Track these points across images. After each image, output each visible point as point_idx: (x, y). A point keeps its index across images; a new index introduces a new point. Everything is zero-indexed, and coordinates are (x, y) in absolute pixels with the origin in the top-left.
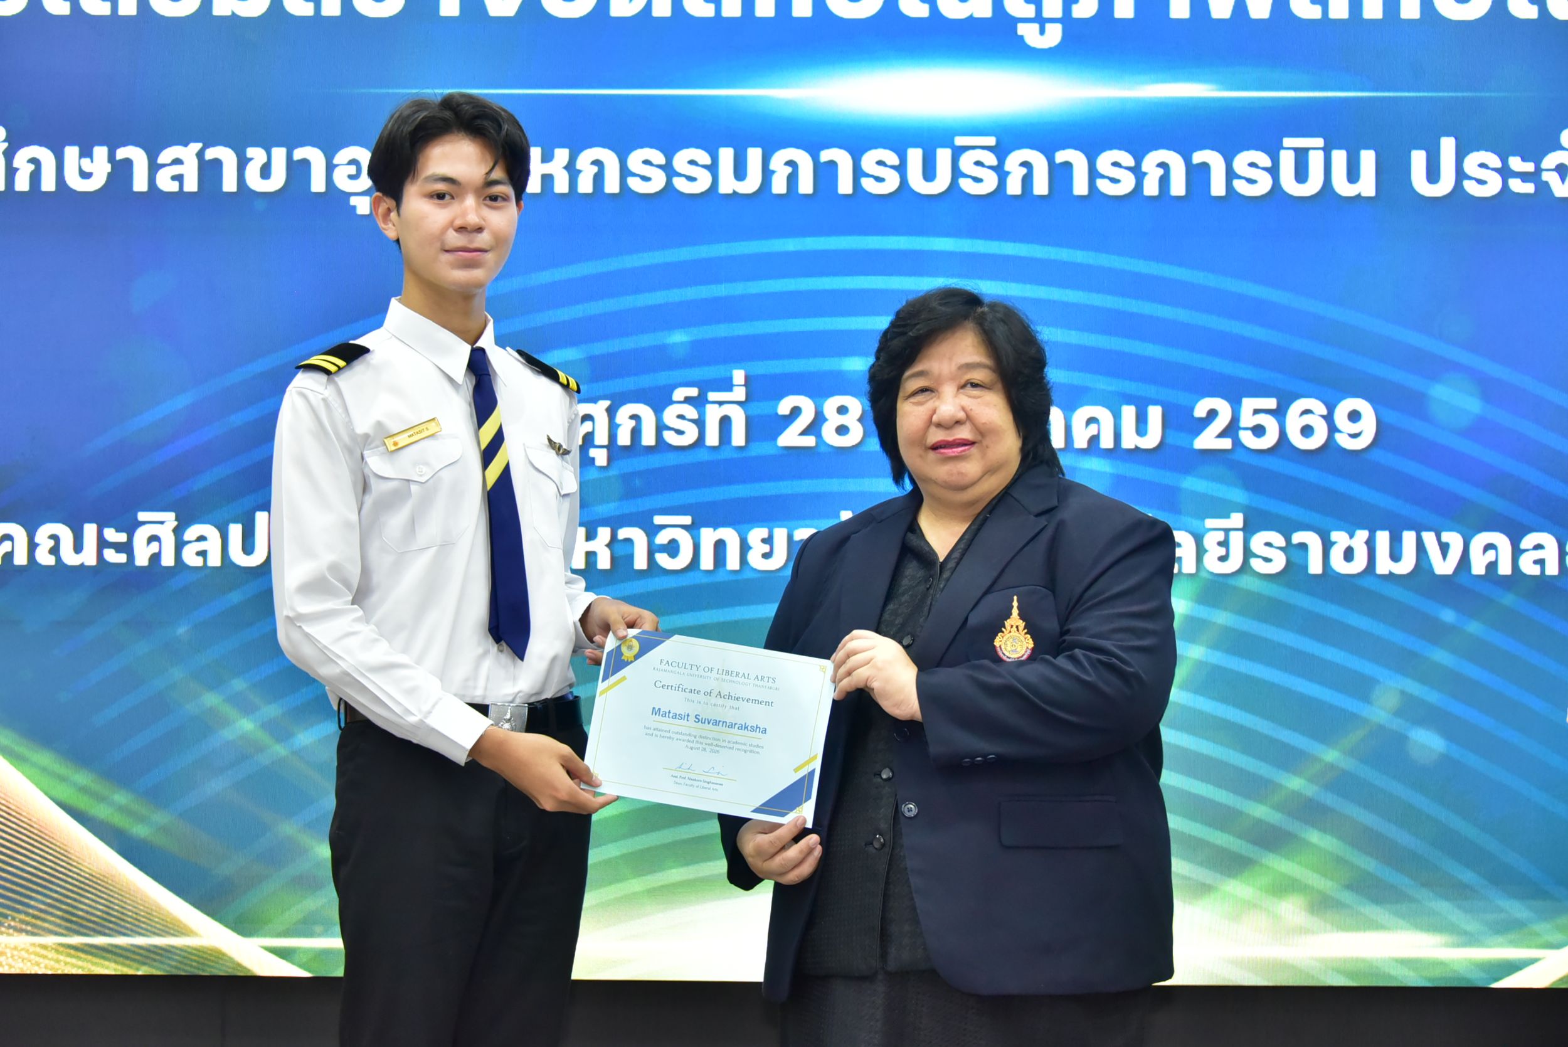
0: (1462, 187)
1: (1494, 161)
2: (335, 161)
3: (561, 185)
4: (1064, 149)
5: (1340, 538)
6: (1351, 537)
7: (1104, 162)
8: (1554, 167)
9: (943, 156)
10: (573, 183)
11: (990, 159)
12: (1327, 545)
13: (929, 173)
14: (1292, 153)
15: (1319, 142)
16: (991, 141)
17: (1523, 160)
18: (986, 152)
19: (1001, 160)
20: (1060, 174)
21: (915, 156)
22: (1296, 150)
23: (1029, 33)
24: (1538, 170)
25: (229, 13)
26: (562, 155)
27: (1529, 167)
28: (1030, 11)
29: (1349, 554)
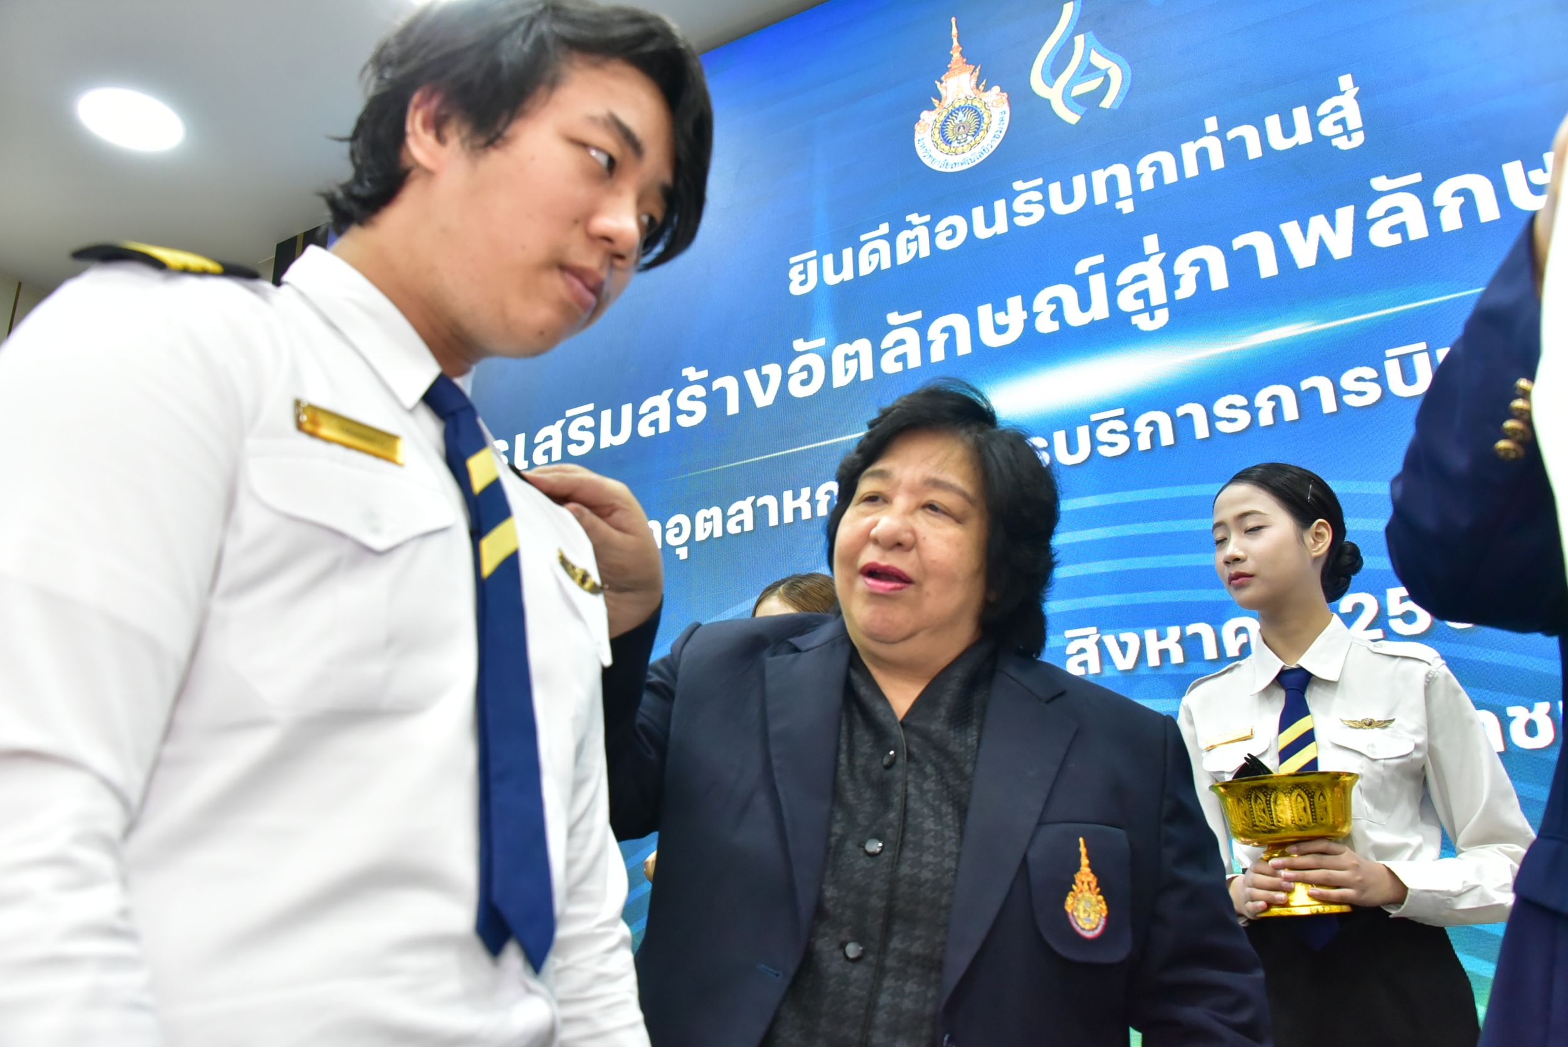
2: (667, 527)
3: (806, 514)
4: (1183, 405)
5: (1519, 714)
6: (1531, 710)
7: (1220, 407)
9: (1083, 432)
10: (814, 510)
11: (1121, 426)
12: (1505, 723)
13: (1072, 448)
14: (1396, 360)
15: (1422, 346)
16: (1120, 412)
18: (1117, 421)
19: (1131, 426)
20: (1183, 425)
21: (1060, 437)
22: (1401, 358)
23: (1142, 322)
25: (609, 445)
26: (806, 492)
28: (1140, 304)
29: (1531, 729)
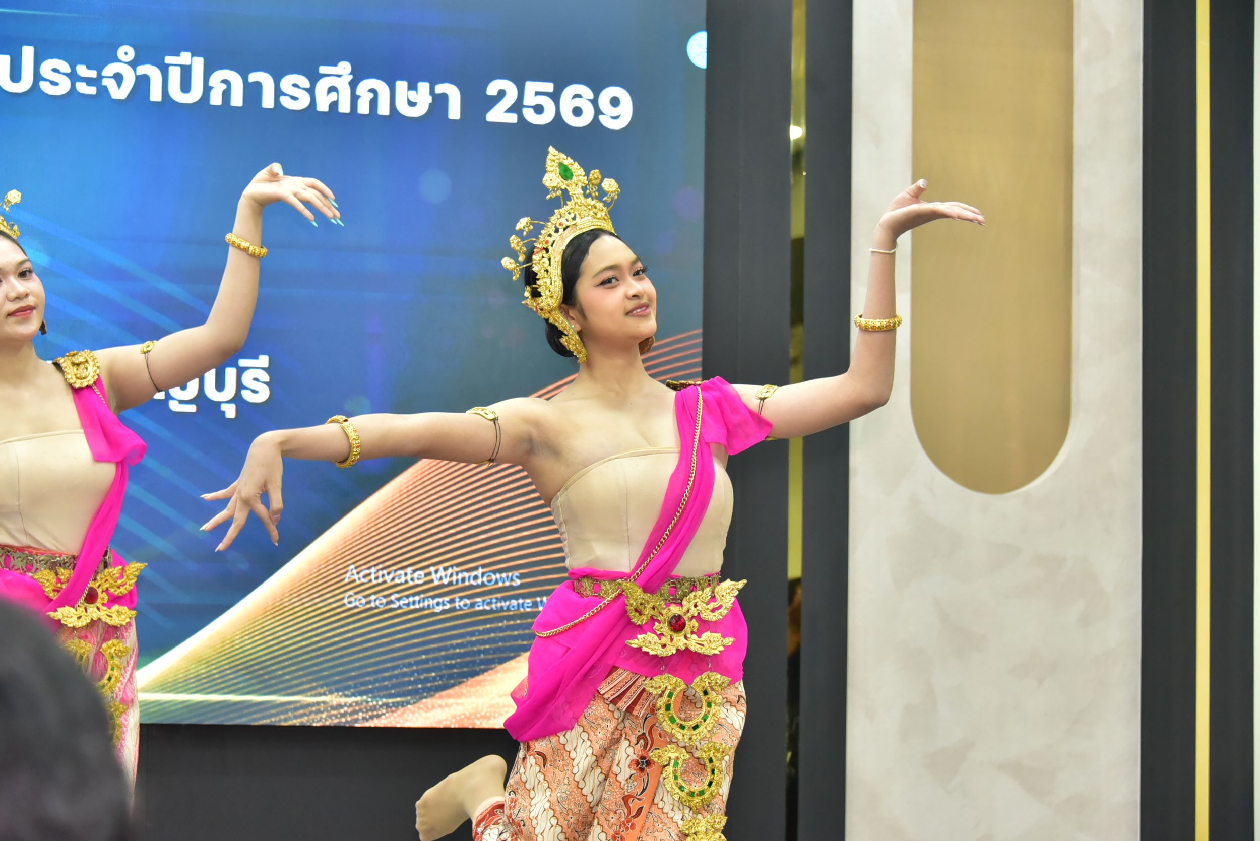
0: (39, 87)
1: (65, 67)
8: (112, 75)
17: (89, 68)
24: (100, 77)
27: (93, 74)
